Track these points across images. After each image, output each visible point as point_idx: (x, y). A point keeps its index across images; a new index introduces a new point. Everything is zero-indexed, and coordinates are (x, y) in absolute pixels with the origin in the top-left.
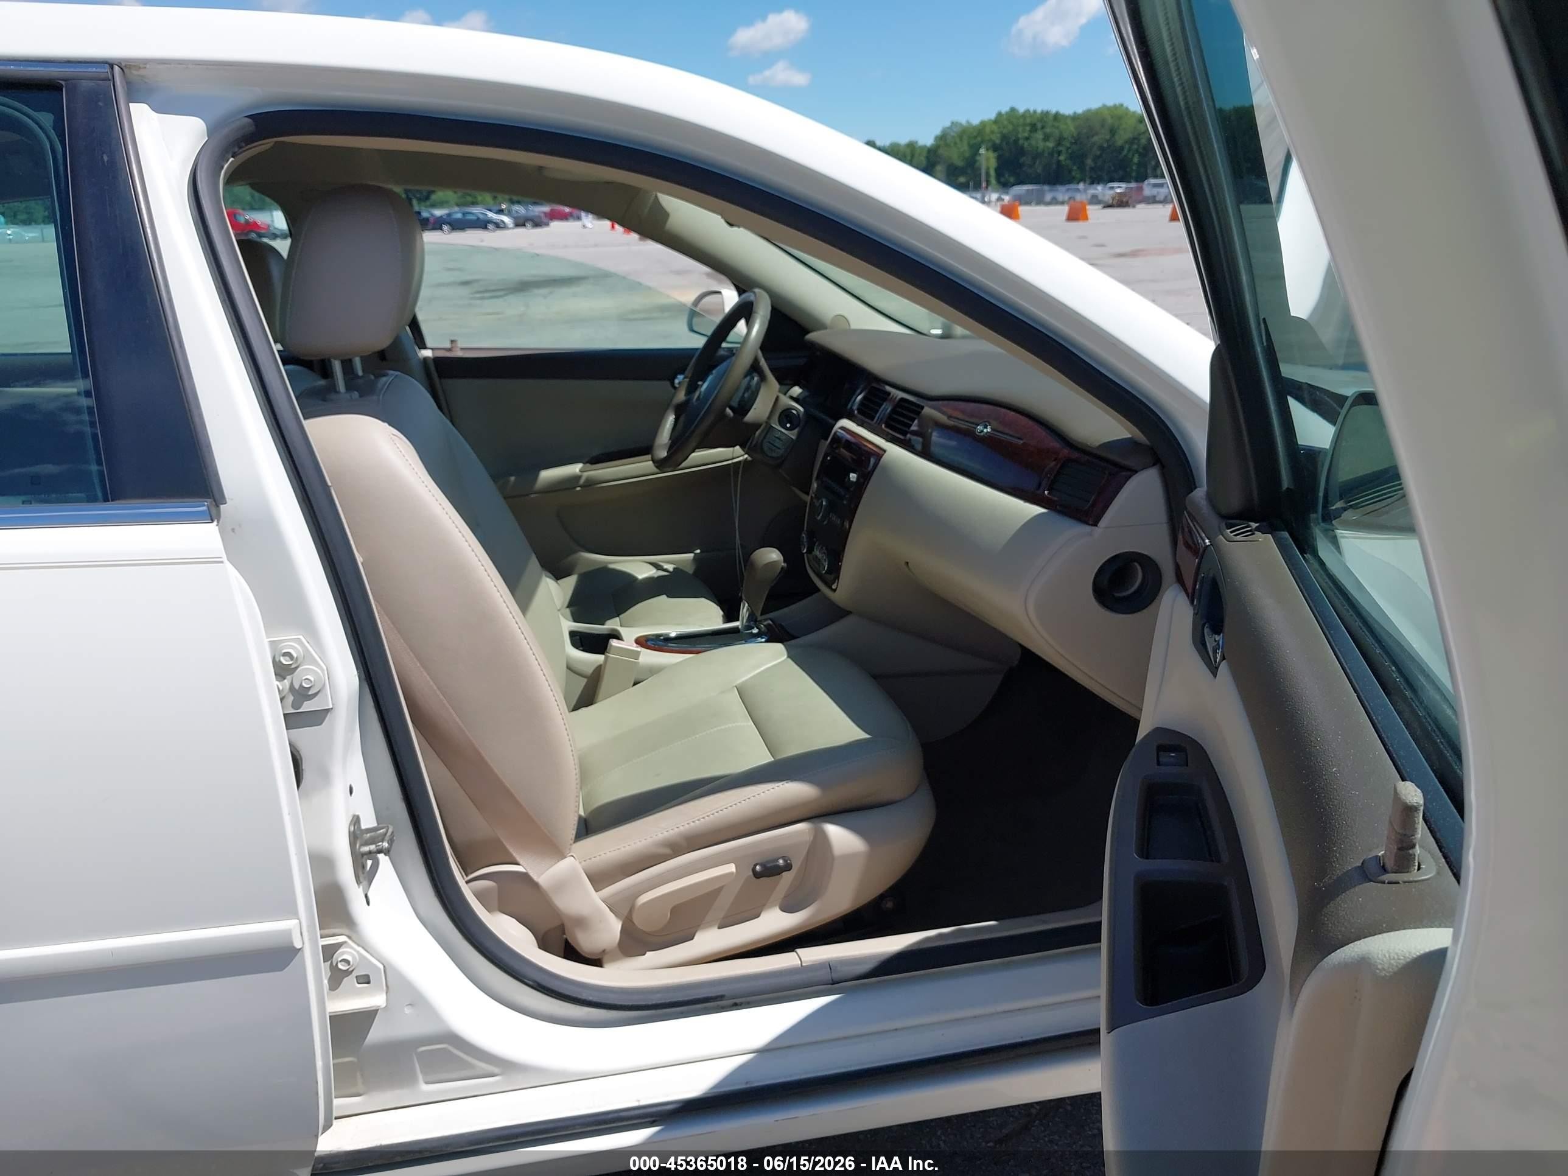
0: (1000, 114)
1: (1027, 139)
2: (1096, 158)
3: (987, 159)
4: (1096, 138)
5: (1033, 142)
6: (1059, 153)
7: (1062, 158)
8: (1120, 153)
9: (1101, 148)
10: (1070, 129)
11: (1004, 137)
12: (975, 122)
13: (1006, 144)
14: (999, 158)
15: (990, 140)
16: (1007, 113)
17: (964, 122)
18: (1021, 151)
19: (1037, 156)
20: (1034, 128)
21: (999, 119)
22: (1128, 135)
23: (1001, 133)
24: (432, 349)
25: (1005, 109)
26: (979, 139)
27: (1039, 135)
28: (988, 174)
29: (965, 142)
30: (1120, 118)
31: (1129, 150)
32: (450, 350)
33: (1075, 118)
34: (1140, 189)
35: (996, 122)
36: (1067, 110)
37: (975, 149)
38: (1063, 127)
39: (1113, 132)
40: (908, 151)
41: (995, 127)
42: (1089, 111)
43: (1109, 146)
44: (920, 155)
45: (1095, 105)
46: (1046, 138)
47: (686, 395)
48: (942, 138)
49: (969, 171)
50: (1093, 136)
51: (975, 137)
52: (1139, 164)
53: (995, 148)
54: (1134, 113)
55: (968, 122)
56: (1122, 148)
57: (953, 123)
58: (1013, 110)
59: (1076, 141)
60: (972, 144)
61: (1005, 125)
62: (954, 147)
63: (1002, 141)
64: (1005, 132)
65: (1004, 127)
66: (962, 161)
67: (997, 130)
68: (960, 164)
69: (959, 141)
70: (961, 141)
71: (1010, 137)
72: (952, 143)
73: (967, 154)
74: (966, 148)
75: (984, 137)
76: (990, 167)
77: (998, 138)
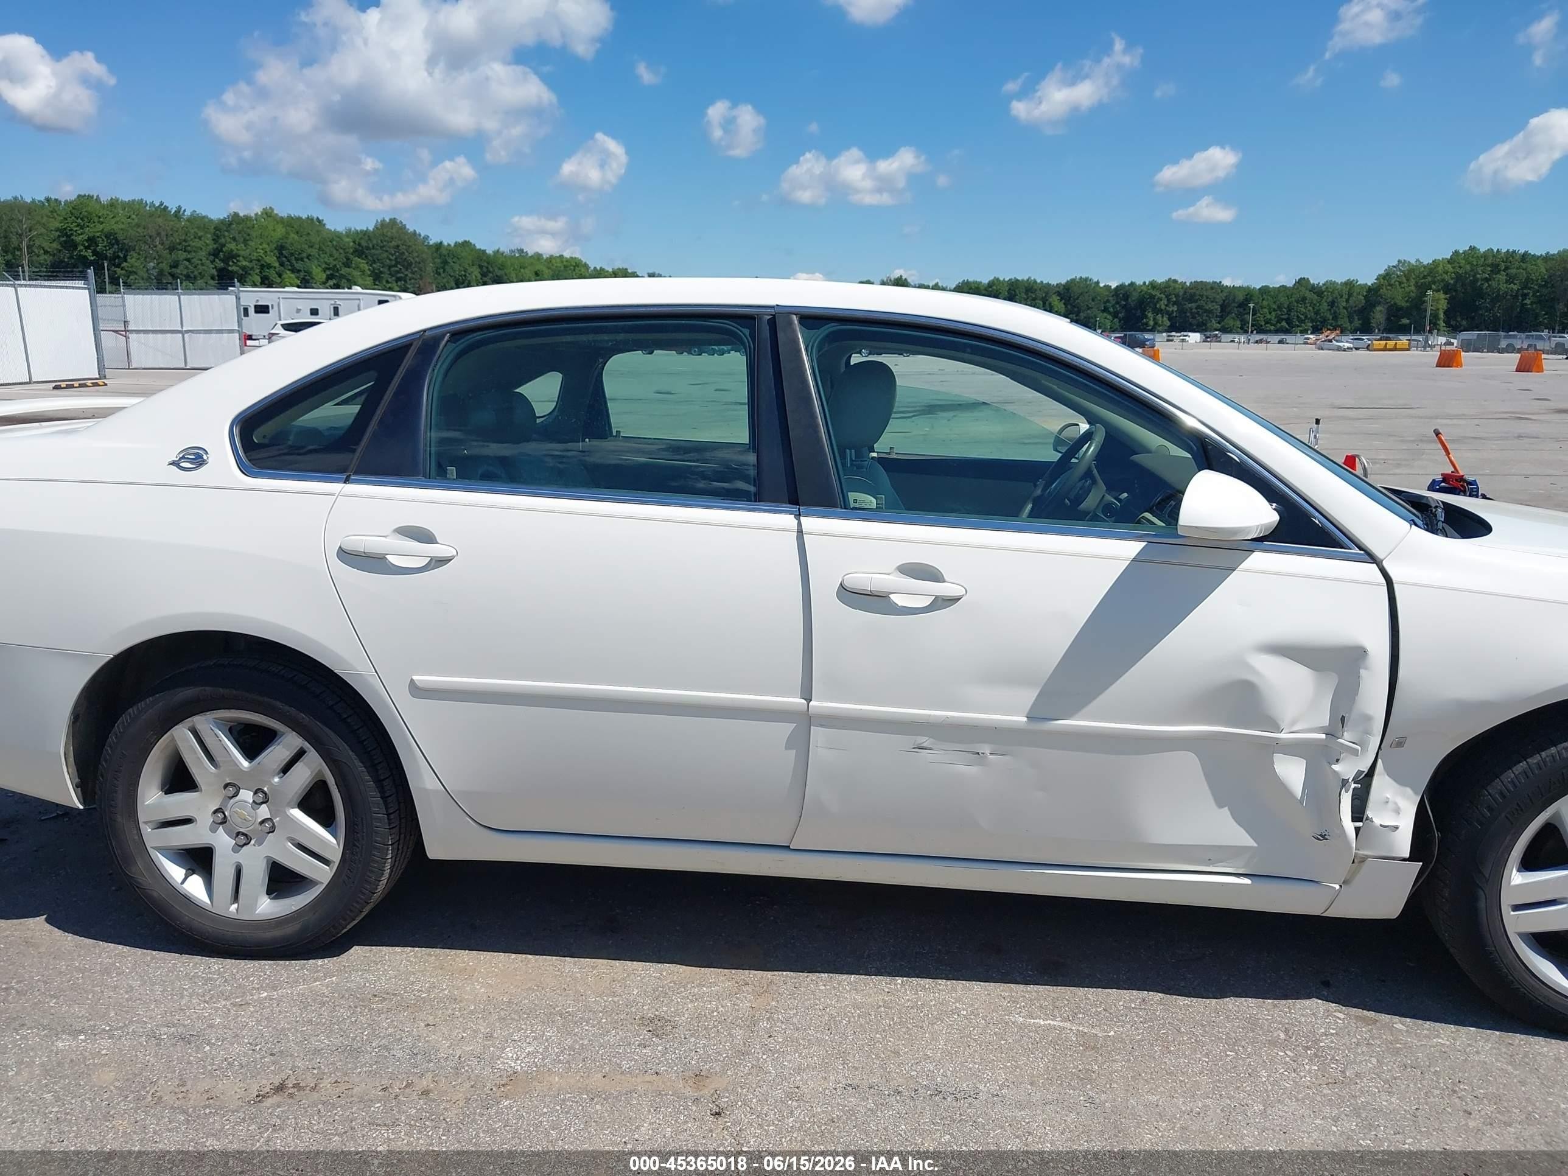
0: (1456, 253)
1: (1487, 280)
3: (1437, 301)
5: (1494, 284)
6: (1525, 296)
7: (1527, 301)
10: (1541, 271)
11: (1459, 277)
12: (1427, 260)
13: (1462, 285)
14: (1450, 301)
15: (1443, 280)
16: (1464, 252)
17: (1413, 262)
18: (1480, 294)
19: (1497, 298)
20: (1496, 269)
23: (1456, 273)
24: (878, 452)
25: (1463, 248)
26: (1429, 279)
27: (1502, 277)
28: (1435, 316)
29: (1413, 282)
32: (889, 453)
35: (1450, 261)
37: (1423, 288)
38: (1531, 267)
40: (1345, 290)
41: (1449, 267)
44: (1359, 294)
46: (1510, 280)
47: (1042, 491)
48: (1386, 277)
49: (1415, 313)
51: (1424, 277)
53: (1447, 289)
55: (1417, 260)
57: (1399, 261)
58: (1472, 248)
59: (1547, 283)
60: (1419, 284)
61: (1462, 265)
62: (1398, 287)
63: (1456, 282)
64: (1460, 272)
65: (1460, 267)
66: (1407, 301)
67: (1451, 270)
68: (1404, 304)
69: (1405, 281)
70: (1408, 280)
71: (1466, 278)
72: (1397, 283)
73: (1412, 294)
74: (1413, 288)
75: (1435, 277)
76: (1438, 309)
77: (1452, 279)
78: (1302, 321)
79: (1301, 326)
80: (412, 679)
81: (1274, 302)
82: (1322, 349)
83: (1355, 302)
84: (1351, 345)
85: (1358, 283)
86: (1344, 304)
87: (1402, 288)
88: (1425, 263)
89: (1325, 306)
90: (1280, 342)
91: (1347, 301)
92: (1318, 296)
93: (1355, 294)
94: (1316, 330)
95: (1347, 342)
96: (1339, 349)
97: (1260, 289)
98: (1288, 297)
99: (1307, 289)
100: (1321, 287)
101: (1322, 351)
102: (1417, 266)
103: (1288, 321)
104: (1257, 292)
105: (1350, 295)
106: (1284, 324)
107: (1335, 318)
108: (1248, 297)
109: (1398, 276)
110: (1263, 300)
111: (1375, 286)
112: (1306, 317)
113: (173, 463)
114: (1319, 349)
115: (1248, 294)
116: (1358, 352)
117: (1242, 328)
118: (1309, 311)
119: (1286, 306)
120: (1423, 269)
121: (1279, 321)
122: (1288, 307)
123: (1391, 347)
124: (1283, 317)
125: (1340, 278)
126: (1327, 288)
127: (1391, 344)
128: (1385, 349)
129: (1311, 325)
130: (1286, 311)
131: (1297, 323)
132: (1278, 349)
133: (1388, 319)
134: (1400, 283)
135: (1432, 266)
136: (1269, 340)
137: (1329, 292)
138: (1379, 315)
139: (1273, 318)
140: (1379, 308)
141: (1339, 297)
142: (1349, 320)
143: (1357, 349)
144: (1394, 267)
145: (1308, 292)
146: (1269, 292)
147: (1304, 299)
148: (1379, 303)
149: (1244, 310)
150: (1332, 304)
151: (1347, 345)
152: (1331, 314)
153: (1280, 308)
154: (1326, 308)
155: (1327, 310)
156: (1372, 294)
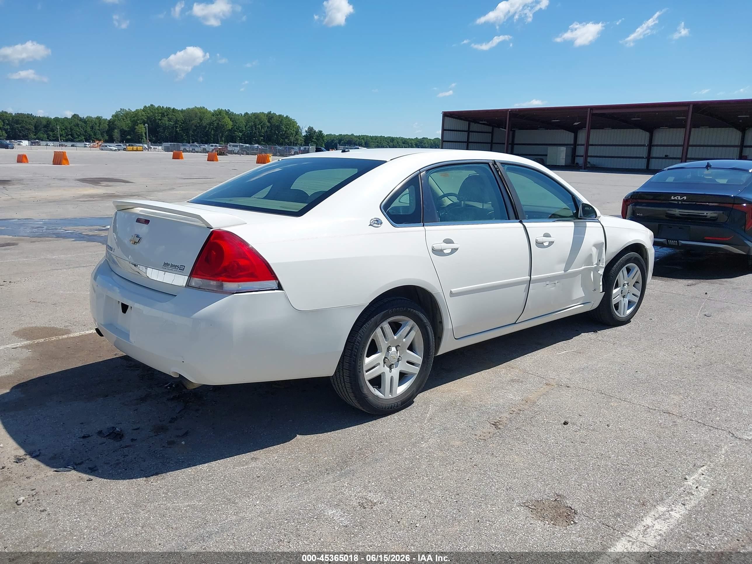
0: (145, 107)
1: (160, 120)
2: (194, 131)
3: (142, 129)
4: (193, 121)
5: (163, 121)
6: (176, 127)
7: (178, 130)
8: (205, 129)
9: (195, 126)
10: (181, 117)
12: (133, 110)
13: (150, 122)
15: (142, 119)
16: (149, 107)
17: (127, 110)
18: (158, 126)
19: (165, 128)
20: (163, 115)
21: (145, 109)
22: (208, 121)
25: (148, 105)
26: (136, 118)
27: (166, 118)
29: (129, 119)
30: (204, 113)
31: (209, 128)
33: (182, 111)
34: (226, 147)
35: (144, 110)
36: (179, 108)
37: (134, 123)
38: (177, 115)
39: (201, 120)
40: (97, 121)
41: (143, 113)
42: (189, 109)
43: (200, 126)
44: (104, 123)
45: (191, 106)
46: (170, 120)
48: (116, 116)
49: (132, 133)
50: (192, 121)
51: (134, 117)
52: (214, 135)
53: (146, 123)
54: (210, 111)
55: (129, 109)
56: (206, 127)
57: (121, 109)
58: (152, 105)
59: (184, 122)
60: (132, 120)
61: (149, 112)
62: (123, 121)
63: (147, 120)
64: (149, 116)
65: (148, 113)
66: (128, 128)
67: (145, 114)
68: (127, 129)
69: (125, 118)
70: (126, 118)
71: (152, 119)
72: (122, 119)
73: (130, 125)
74: (129, 122)
75: (138, 117)
76: (142, 132)
77: (146, 118)
78: (79, 136)
79: (79, 138)
80: (451, 291)
81: (63, 126)
82: (103, 150)
83: (103, 127)
84: (117, 149)
85: (103, 118)
86: (98, 128)
87: (124, 121)
88: (133, 111)
89: (89, 129)
90: (72, 146)
91: (99, 126)
92: (84, 123)
93: (102, 123)
94: (87, 140)
95: (114, 147)
96: (111, 150)
97: (54, 118)
98: (69, 123)
99: (78, 120)
100: (85, 119)
101: (103, 151)
102: (129, 112)
103: (72, 135)
104: (53, 120)
105: (100, 124)
106: (70, 136)
107: (95, 134)
108: (49, 122)
109: (122, 116)
110: (57, 124)
111: (112, 120)
112: (80, 133)
113: (370, 225)
114: (101, 150)
115: (48, 121)
116: (119, 151)
117: (48, 138)
118: (81, 131)
119: (69, 128)
120: (132, 113)
121: (67, 135)
122: (71, 128)
123: (136, 149)
124: (69, 133)
125: (94, 115)
126: (88, 120)
127: (135, 148)
128: (133, 150)
129: (84, 137)
130: (70, 131)
131: (77, 137)
132: (72, 150)
133: (121, 136)
134: (123, 119)
135: (136, 112)
136: (66, 145)
137: (89, 122)
138: (116, 134)
139: (64, 134)
140: (116, 131)
141: (95, 125)
142: (102, 136)
143: (119, 150)
144: (119, 111)
145: (78, 121)
146: (59, 120)
147: (78, 125)
148: (115, 128)
149: (48, 129)
150: (92, 128)
151: (114, 148)
152: (93, 133)
153: (66, 128)
154: (90, 130)
155: (90, 131)
156: (112, 124)
